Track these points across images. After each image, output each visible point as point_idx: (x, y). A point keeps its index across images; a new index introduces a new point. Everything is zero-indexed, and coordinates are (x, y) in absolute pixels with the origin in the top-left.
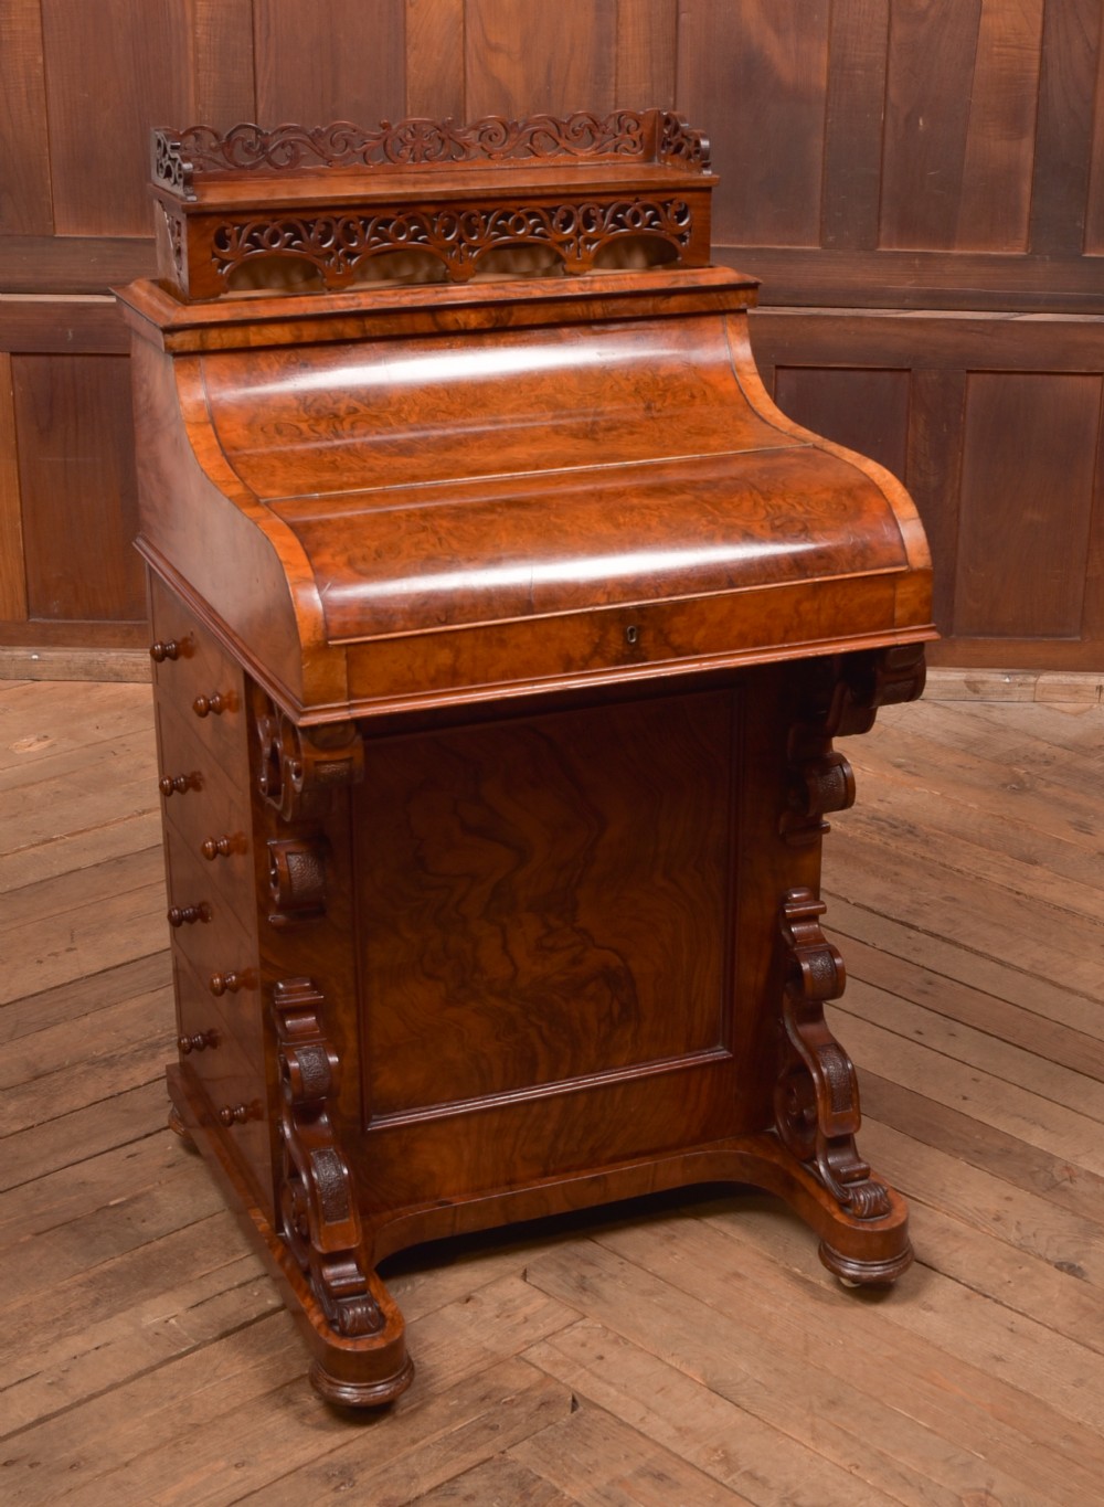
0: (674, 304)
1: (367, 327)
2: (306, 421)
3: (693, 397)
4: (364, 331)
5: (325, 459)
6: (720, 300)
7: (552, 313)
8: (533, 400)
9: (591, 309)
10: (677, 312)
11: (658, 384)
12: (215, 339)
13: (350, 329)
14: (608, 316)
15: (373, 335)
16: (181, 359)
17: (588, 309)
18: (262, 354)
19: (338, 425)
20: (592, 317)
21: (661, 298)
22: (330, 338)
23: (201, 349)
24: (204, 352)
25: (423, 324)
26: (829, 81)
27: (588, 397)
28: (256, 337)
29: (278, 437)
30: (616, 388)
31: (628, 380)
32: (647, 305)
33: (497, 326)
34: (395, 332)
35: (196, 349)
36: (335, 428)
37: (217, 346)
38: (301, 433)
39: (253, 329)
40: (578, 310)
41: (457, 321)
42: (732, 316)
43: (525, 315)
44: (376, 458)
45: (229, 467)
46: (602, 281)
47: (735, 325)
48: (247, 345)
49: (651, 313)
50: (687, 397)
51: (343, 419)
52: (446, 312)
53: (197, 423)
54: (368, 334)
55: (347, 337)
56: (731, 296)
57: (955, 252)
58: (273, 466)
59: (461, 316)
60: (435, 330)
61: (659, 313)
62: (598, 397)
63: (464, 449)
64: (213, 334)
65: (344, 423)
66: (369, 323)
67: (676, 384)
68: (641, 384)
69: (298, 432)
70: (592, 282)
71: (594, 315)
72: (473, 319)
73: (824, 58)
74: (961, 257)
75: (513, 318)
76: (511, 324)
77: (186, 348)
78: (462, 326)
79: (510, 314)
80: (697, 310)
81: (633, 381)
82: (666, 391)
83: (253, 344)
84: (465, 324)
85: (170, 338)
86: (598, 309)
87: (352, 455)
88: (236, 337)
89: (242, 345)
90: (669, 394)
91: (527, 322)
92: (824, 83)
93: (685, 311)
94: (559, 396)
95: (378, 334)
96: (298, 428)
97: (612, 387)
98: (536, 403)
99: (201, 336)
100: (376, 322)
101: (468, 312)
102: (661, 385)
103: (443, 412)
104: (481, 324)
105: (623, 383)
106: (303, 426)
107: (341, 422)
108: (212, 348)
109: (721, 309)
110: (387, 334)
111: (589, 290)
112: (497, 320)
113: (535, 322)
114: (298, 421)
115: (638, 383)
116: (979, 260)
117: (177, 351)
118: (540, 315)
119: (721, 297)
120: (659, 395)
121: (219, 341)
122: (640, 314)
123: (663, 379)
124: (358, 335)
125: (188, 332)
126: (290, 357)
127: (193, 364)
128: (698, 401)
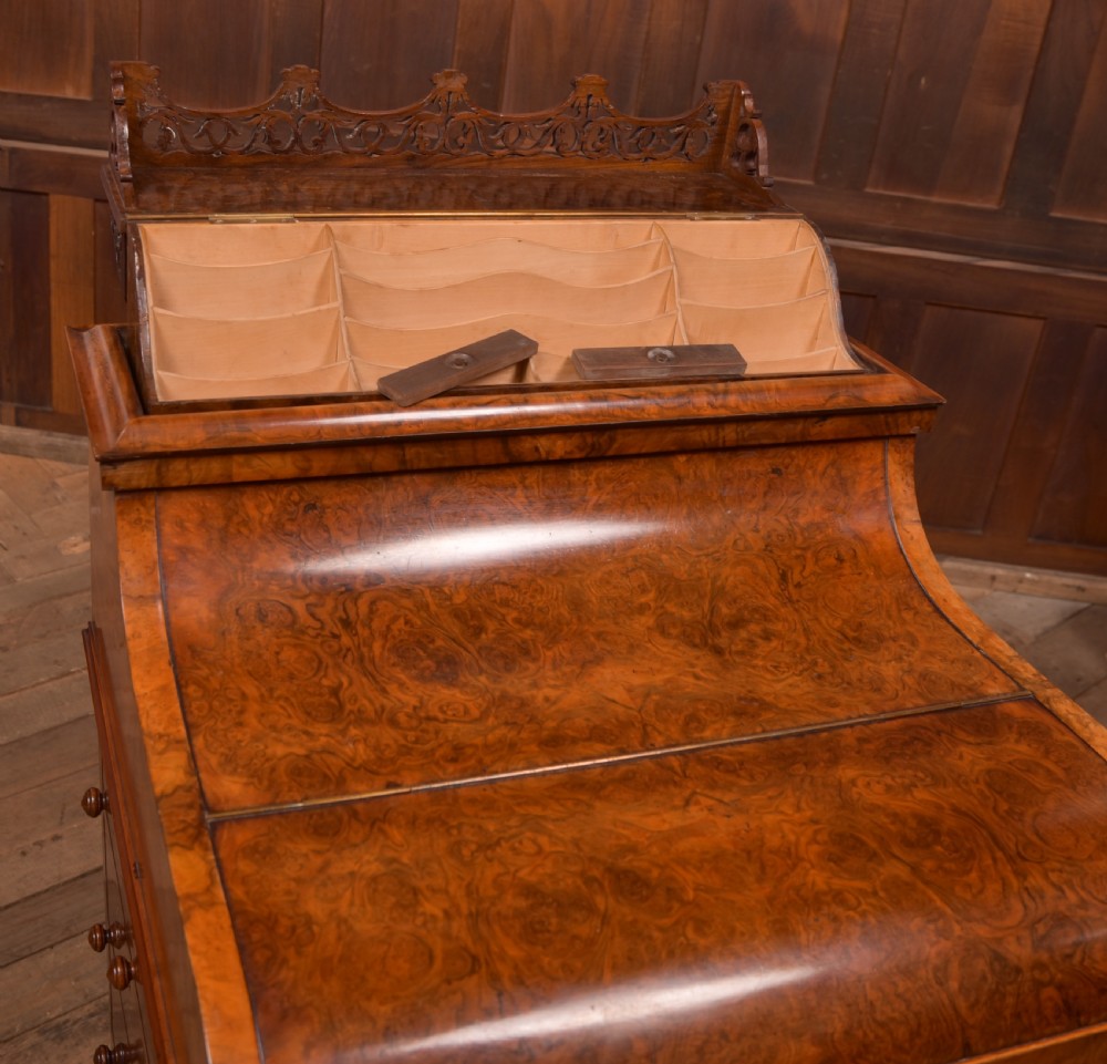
0: (829, 428)
1: (408, 457)
2: (304, 597)
3: (840, 559)
4: (403, 462)
5: (325, 682)
6: (887, 424)
7: (670, 438)
8: (630, 563)
9: (721, 434)
10: (831, 437)
11: (795, 539)
12: (178, 472)
13: (383, 459)
14: (741, 443)
15: (415, 467)
16: (125, 497)
17: (717, 434)
18: (249, 490)
19: (349, 605)
20: (721, 445)
21: (815, 420)
22: (352, 471)
23: (157, 485)
24: (162, 489)
25: (489, 451)
26: (845, 35)
27: (704, 559)
28: (242, 469)
29: (259, 626)
30: (741, 544)
31: (757, 531)
32: (796, 428)
33: (593, 454)
34: (447, 464)
35: (150, 486)
36: (345, 610)
37: (183, 481)
38: (294, 622)
39: (239, 459)
40: (704, 435)
41: (537, 449)
42: (896, 442)
43: (634, 443)
44: (401, 685)
45: (175, 691)
46: (740, 392)
47: (899, 453)
48: (228, 481)
49: (798, 439)
50: (833, 561)
51: (360, 594)
52: (523, 438)
53: (141, 597)
54: (409, 467)
55: (376, 469)
56: (902, 418)
57: (935, 199)
58: (244, 696)
59: (543, 443)
60: (505, 460)
61: (809, 439)
62: (718, 560)
63: (532, 666)
64: (178, 466)
65: (360, 602)
66: (411, 452)
67: (819, 537)
68: (774, 538)
69: (289, 618)
70: (726, 392)
71: (724, 441)
72: (561, 447)
73: (844, 14)
74: (939, 205)
75: (616, 446)
76: (611, 453)
77: (134, 484)
78: (544, 456)
79: (612, 440)
80: (858, 435)
81: (763, 532)
82: (804, 549)
83: (236, 480)
84: (548, 453)
85: (110, 472)
86: (730, 434)
87: (367, 674)
88: (214, 469)
89: (220, 480)
90: (809, 555)
91: (633, 451)
92: (839, 36)
93: (841, 437)
94: (664, 557)
95: (423, 465)
96: (290, 609)
97: (735, 542)
98: (633, 570)
99: (159, 468)
100: (422, 450)
101: (553, 437)
102: (800, 538)
103: (504, 584)
104: (571, 452)
105: (750, 536)
106: (299, 606)
107: (355, 601)
108: (175, 484)
109: (887, 434)
110: (435, 465)
111: (722, 406)
112: (593, 445)
113: (644, 451)
114: (293, 597)
115: (769, 537)
116: (956, 209)
117: (121, 488)
118: (651, 442)
119: (890, 419)
120: (797, 557)
121: (186, 474)
122: (783, 441)
123: (802, 530)
124: (395, 467)
125: (140, 463)
126: (291, 494)
127: (144, 505)
128: (847, 569)
